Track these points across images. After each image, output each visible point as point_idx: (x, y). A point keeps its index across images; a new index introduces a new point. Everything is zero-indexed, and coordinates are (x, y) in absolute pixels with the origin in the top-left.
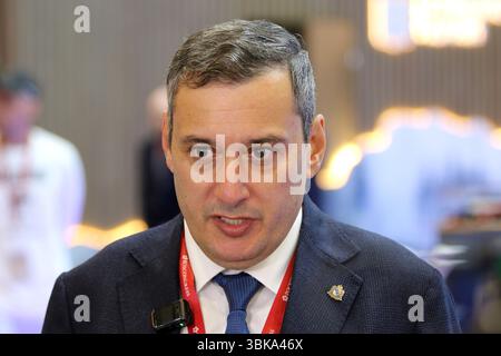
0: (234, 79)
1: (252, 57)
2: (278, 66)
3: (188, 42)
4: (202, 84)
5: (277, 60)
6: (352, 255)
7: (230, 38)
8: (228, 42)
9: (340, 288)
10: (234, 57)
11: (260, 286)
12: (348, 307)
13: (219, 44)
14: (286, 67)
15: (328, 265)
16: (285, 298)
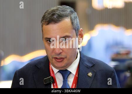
0: (55, 22)
1: (60, 16)
2: (67, 18)
3: (45, 13)
4: (48, 24)
5: (66, 16)
6: (93, 65)
7: (55, 11)
8: (54, 13)
9: (91, 73)
10: (55, 17)
11: (70, 73)
12: (93, 78)
13: (52, 13)
14: (70, 17)
15: (87, 67)
16: (77, 76)
